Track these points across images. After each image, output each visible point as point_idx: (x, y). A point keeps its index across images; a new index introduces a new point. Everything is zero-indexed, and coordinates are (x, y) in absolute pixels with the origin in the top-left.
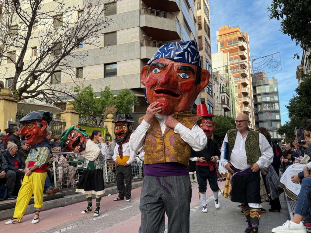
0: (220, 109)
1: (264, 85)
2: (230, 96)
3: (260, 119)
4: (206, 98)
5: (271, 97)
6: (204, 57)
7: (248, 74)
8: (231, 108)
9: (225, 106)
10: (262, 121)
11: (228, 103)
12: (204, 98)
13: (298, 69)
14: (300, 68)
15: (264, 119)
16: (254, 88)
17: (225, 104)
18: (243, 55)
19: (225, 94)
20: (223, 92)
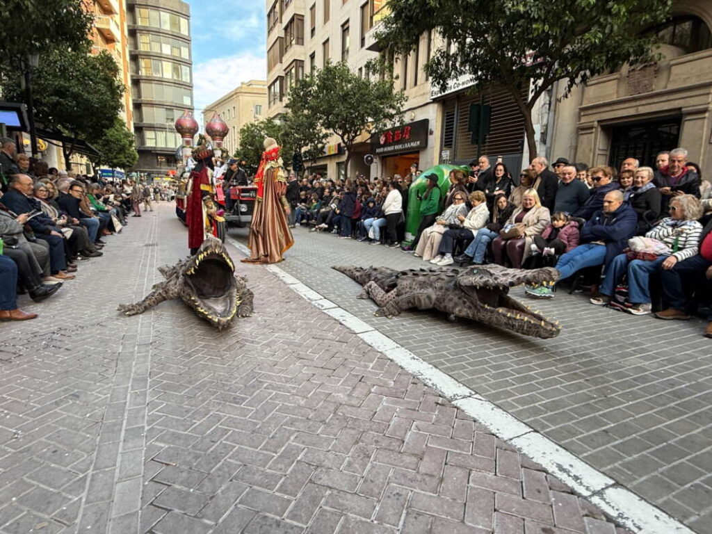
1: (156, 7)
3: (144, 97)
5: (173, 47)
10: (151, 104)
15: (156, 99)
16: (131, 10)
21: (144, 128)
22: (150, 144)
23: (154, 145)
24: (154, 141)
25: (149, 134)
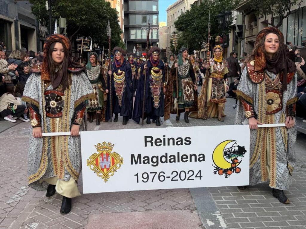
3: (130, 10)
10: (134, 13)
15: (137, 9)
21: (130, 28)
22: (133, 37)
23: (135, 38)
24: (135, 35)
25: (133, 32)
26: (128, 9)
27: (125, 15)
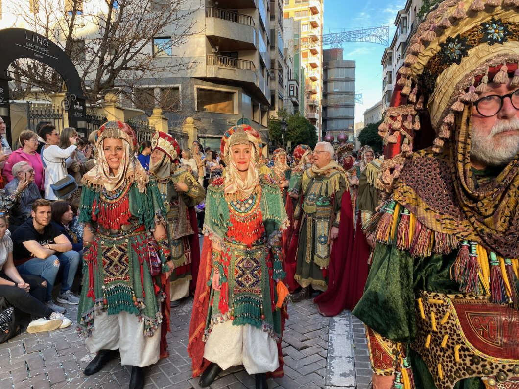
0: (290, 104)
1: (338, 68)
2: (300, 84)
3: (328, 116)
4: (276, 90)
6: (276, 30)
7: (319, 50)
8: (300, 101)
9: (294, 99)
10: (331, 119)
11: (297, 94)
12: (275, 90)
13: (386, 52)
14: (388, 52)
15: (334, 116)
16: (325, 70)
17: (293, 96)
18: (315, 22)
19: (294, 83)
20: (291, 80)
21: (327, 132)
26: (326, 115)
27: (323, 120)
